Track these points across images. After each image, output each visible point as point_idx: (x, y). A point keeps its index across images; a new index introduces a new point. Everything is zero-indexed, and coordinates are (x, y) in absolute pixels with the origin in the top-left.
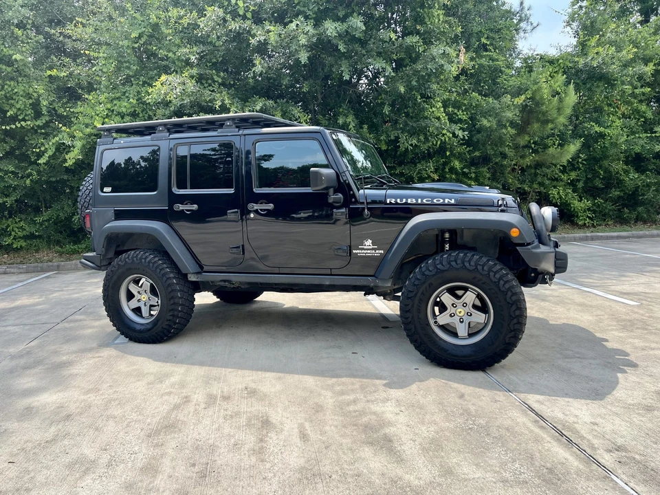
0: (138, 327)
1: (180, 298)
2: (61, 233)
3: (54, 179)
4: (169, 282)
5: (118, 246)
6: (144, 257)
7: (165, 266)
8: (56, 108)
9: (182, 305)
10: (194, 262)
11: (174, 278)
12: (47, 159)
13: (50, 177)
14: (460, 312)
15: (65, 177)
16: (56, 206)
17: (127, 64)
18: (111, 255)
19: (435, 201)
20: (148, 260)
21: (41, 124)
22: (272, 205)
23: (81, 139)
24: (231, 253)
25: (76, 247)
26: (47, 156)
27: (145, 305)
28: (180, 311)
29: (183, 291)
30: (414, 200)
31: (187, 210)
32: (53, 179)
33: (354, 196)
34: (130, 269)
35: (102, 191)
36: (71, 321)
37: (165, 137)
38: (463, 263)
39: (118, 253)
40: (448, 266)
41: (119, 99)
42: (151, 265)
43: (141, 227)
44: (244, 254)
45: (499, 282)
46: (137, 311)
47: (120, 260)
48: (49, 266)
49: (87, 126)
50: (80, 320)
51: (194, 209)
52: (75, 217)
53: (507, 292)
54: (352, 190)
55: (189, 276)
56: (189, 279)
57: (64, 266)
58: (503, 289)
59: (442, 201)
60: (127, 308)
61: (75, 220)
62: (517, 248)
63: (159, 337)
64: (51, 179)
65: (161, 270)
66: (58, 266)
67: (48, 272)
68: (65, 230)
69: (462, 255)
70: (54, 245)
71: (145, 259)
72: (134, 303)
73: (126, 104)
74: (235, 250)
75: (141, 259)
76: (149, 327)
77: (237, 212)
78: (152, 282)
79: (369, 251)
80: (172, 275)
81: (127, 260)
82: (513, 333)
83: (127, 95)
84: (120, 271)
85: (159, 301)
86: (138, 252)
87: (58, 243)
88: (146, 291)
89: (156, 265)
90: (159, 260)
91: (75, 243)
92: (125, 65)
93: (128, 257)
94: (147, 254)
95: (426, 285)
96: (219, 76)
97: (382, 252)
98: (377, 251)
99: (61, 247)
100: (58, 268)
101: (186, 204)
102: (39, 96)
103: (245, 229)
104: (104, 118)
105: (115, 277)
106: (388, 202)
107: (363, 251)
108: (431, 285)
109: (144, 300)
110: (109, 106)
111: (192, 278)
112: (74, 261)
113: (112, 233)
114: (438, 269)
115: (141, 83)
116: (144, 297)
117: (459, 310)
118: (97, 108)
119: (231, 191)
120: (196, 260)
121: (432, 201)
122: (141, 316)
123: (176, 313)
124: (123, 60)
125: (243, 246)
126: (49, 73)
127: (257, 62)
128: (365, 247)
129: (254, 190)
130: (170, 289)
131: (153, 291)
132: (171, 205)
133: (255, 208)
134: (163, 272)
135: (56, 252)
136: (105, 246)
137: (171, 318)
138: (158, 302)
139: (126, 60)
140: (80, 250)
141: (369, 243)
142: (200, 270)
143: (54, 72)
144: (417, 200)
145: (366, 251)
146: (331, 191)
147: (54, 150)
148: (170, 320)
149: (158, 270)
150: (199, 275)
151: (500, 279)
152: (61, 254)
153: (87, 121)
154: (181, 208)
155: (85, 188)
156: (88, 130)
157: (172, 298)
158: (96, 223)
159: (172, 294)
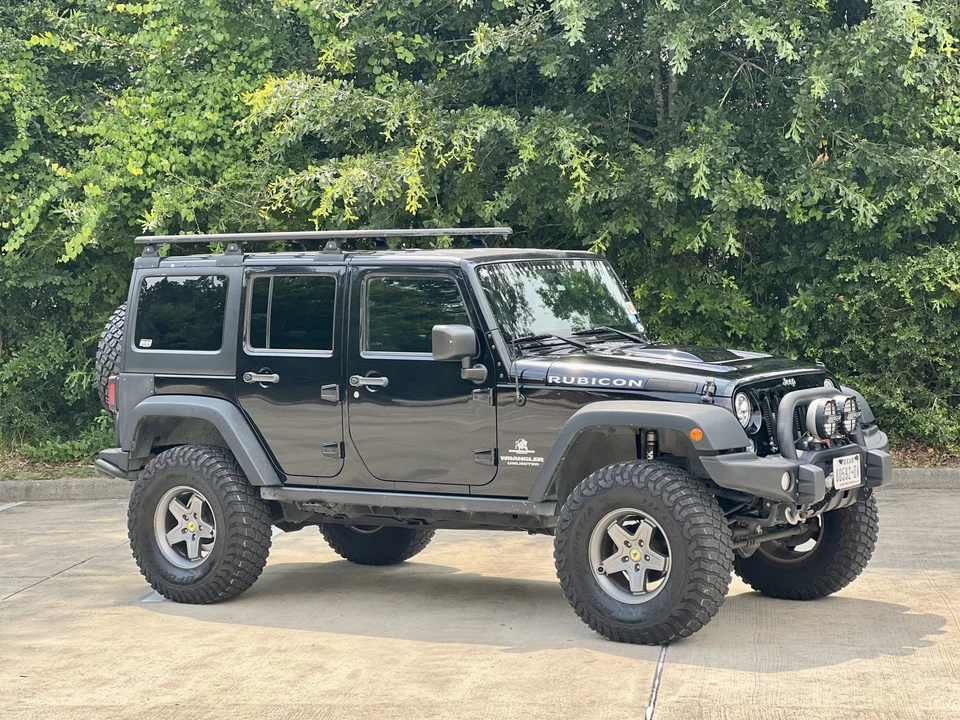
0: (180, 575)
1: (247, 526)
2: (36, 410)
3: (31, 286)
4: (231, 498)
5: (157, 439)
6: (195, 457)
7: (225, 472)
8: (46, 120)
9: (248, 538)
10: (271, 468)
11: (238, 492)
12: (22, 240)
13: (23, 279)
14: (635, 555)
15: (57, 280)
16: (31, 346)
17: (205, 27)
18: (145, 452)
19: (615, 382)
20: (201, 461)
21: (13, 161)
22: (385, 379)
23: (97, 200)
24: (325, 455)
25: (67, 445)
26: (23, 233)
27: (193, 539)
28: (244, 549)
29: (251, 516)
30: (586, 379)
31: (264, 383)
32: (29, 285)
33: (503, 369)
34: (173, 476)
35: (138, 346)
36: (69, 575)
37: (237, 262)
38: (630, 478)
39: (156, 451)
40: (612, 482)
41: (183, 106)
42: (205, 470)
43: (193, 408)
44: (343, 456)
45: (674, 507)
46: (180, 548)
47: (159, 461)
48: (8, 489)
49: (110, 168)
50: (85, 575)
51: (272, 380)
52: (72, 375)
53: (684, 522)
54: (501, 361)
55: (262, 490)
56: (263, 497)
57: (40, 489)
58: (679, 518)
59: (624, 382)
60: (164, 541)
61: (71, 382)
62: (700, 458)
63: (210, 592)
64: (25, 284)
65: (219, 478)
66: (28, 490)
67: (6, 501)
68: (44, 405)
69: (631, 466)
70: (18, 441)
71: (197, 460)
72: (176, 535)
73: (196, 123)
74: (330, 451)
75: (190, 459)
76: (197, 574)
77: (334, 388)
78: (205, 499)
79: (523, 459)
80: (235, 488)
81: (169, 461)
82: (693, 584)
83: (200, 96)
84: (159, 478)
85: (215, 532)
86: (186, 449)
87: (28, 434)
88: (195, 514)
89: (212, 470)
90: (217, 462)
91: (66, 436)
92: (200, 28)
93: (171, 457)
94: (200, 452)
95: (585, 510)
96: (408, 46)
97: (541, 460)
98: (535, 459)
99: (34, 444)
100: (28, 495)
101: (263, 373)
102: (13, 98)
103: (346, 419)
104: (149, 153)
105: (150, 490)
106: (550, 381)
107: (515, 458)
108: (590, 510)
109: (192, 529)
110: (160, 124)
111: (267, 495)
112: (63, 480)
113: (148, 417)
114: (599, 486)
115: (232, 68)
116: (193, 525)
117: (634, 552)
118: (134, 128)
119: (327, 354)
120: (273, 466)
121: (611, 382)
122: (187, 558)
123: (238, 551)
124: (195, 16)
125: (342, 444)
126: (35, 40)
127: (477, 35)
128: (518, 452)
129: (361, 354)
130: (231, 511)
131: (207, 514)
132: (240, 374)
133: (361, 383)
134: (221, 482)
135: (24, 457)
136: (137, 436)
137: (230, 558)
138: (212, 533)
139: (203, 16)
140: (77, 454)
141: (522, 444)
142: (279, 483)
143: (47, 40)
144: (590, 381)
145: (519, 459)
146: (466, 361)
147: (37, 220)
148: (229, 563)
149: (215, 479)
150: (277, 491)
151: (676, 502)
152: (33, 462)
153: (112, 158)
154: (254, 379)
155: (110, 336)
156: (113, 180)
157: (234, 525)
158: (125, 398)
159: (233, 519)
